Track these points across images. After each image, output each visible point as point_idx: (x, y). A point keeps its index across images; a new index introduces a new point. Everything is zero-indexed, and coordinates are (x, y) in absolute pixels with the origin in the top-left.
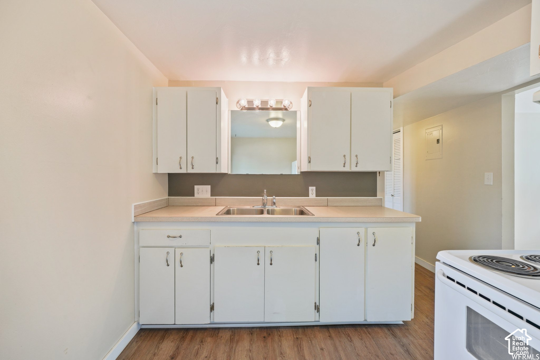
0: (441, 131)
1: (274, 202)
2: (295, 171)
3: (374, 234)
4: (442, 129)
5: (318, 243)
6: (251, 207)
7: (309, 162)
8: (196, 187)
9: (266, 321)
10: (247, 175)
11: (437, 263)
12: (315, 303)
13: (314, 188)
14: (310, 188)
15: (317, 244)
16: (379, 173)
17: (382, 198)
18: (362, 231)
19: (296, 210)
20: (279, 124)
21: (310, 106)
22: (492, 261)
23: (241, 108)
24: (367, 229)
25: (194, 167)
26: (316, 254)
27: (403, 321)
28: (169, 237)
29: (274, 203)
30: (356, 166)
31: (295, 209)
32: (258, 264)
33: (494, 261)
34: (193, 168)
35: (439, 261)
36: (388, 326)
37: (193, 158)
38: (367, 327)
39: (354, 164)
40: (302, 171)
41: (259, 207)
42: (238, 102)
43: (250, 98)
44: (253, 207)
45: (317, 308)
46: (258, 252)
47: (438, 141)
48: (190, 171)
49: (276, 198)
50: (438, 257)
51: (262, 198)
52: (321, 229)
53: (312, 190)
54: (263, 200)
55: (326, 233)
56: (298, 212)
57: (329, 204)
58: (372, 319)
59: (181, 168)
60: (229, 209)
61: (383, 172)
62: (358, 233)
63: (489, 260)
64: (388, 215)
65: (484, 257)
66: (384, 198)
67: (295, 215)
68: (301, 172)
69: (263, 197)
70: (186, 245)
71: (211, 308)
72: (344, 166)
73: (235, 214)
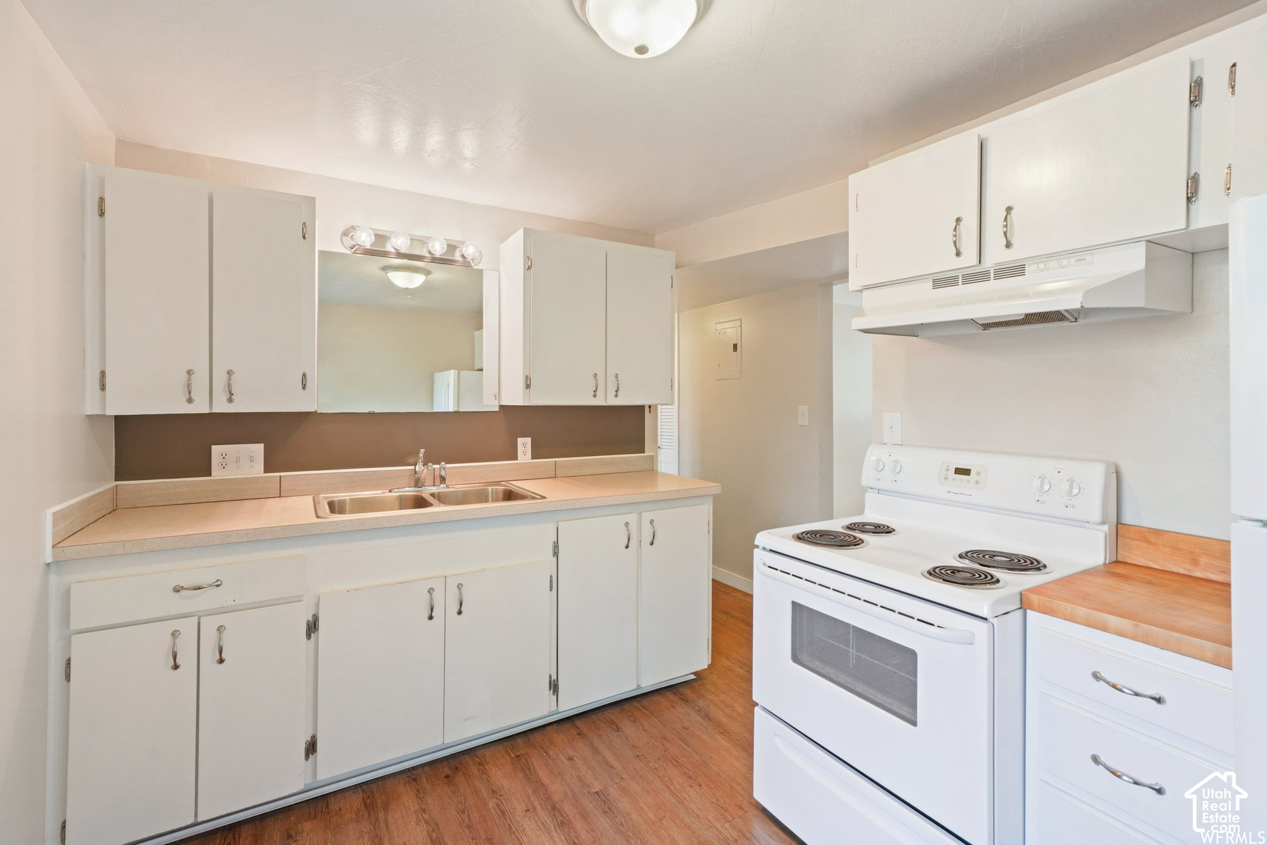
0: (739, 329)
1: (441, 476)
2: (491, 405)
3: (652, 522)
4: (741, 326)
5: (556, 554)
6: (383, 493)
7: (528, 386)
8: (216, 449)
9: (448, 740)
10: (371, 415)
11: (755, 550)
12: (550, 677)
13: (528, 440)
14: (520, 441)
15: (554, 556)
16: (650, 407)
17: (653, 456)
18: (632, 518)
19: (494, 490)
20: (417, 280)
21: (529, 268)
22: (815, 535)
23: (354, 249)
24: (640, 514)
25: (233, 397)
26: (551, 576)
27: (694, 673)
28: (177, 590)
29: (443, 479)
30: (616, 396)
31: (492, 489)
32: (431, 618)
33: (818, 536)
34: (230, 400)
35: (757, 547)
36: (672, 689)
37: (230, 373)
38: (639, 699)
39: (612, 392)
40: (504, 403)
41: (410, 491)
42: (345, 234)
43: (383, 227)
44: (390, 491)
45: (554, 687)
46: (431, 591)
47: (735, 346)
48: (221, 407)
49: (448, 466)
50: (756, 543)
51: (413, 467)
52: (561, 525)
53: (524, 445)
54: (416, 472)
55: (570, 530)
56: (501, 495)
57: (559, 473)
58: (649, 682)
59: (190, 401)
60: (332, 501)
61: (656, 406)
62: (627, 524)
63: (813, 535)
64: (663, 487)
65: (807, 533)
66: (657, 454)
67: (492, 501)
68: (502, 407)
69: (415, 465)
70: (234, 603)
71: (308, 750)
72: (595, 396)
73: (348, 512)
